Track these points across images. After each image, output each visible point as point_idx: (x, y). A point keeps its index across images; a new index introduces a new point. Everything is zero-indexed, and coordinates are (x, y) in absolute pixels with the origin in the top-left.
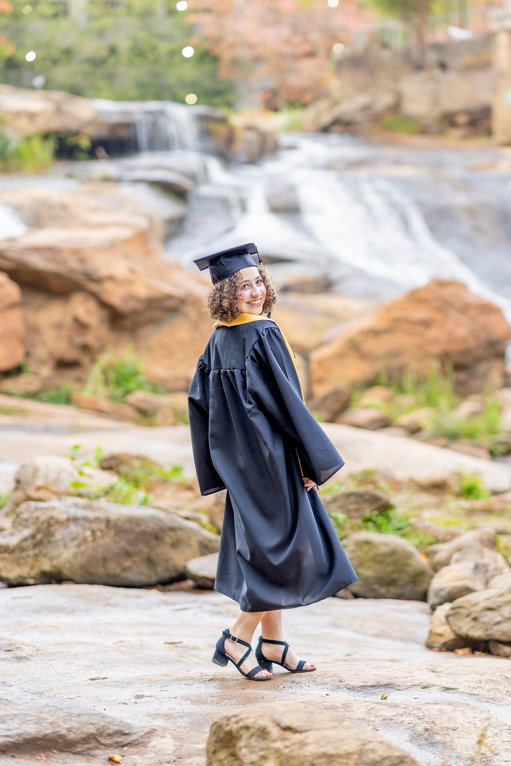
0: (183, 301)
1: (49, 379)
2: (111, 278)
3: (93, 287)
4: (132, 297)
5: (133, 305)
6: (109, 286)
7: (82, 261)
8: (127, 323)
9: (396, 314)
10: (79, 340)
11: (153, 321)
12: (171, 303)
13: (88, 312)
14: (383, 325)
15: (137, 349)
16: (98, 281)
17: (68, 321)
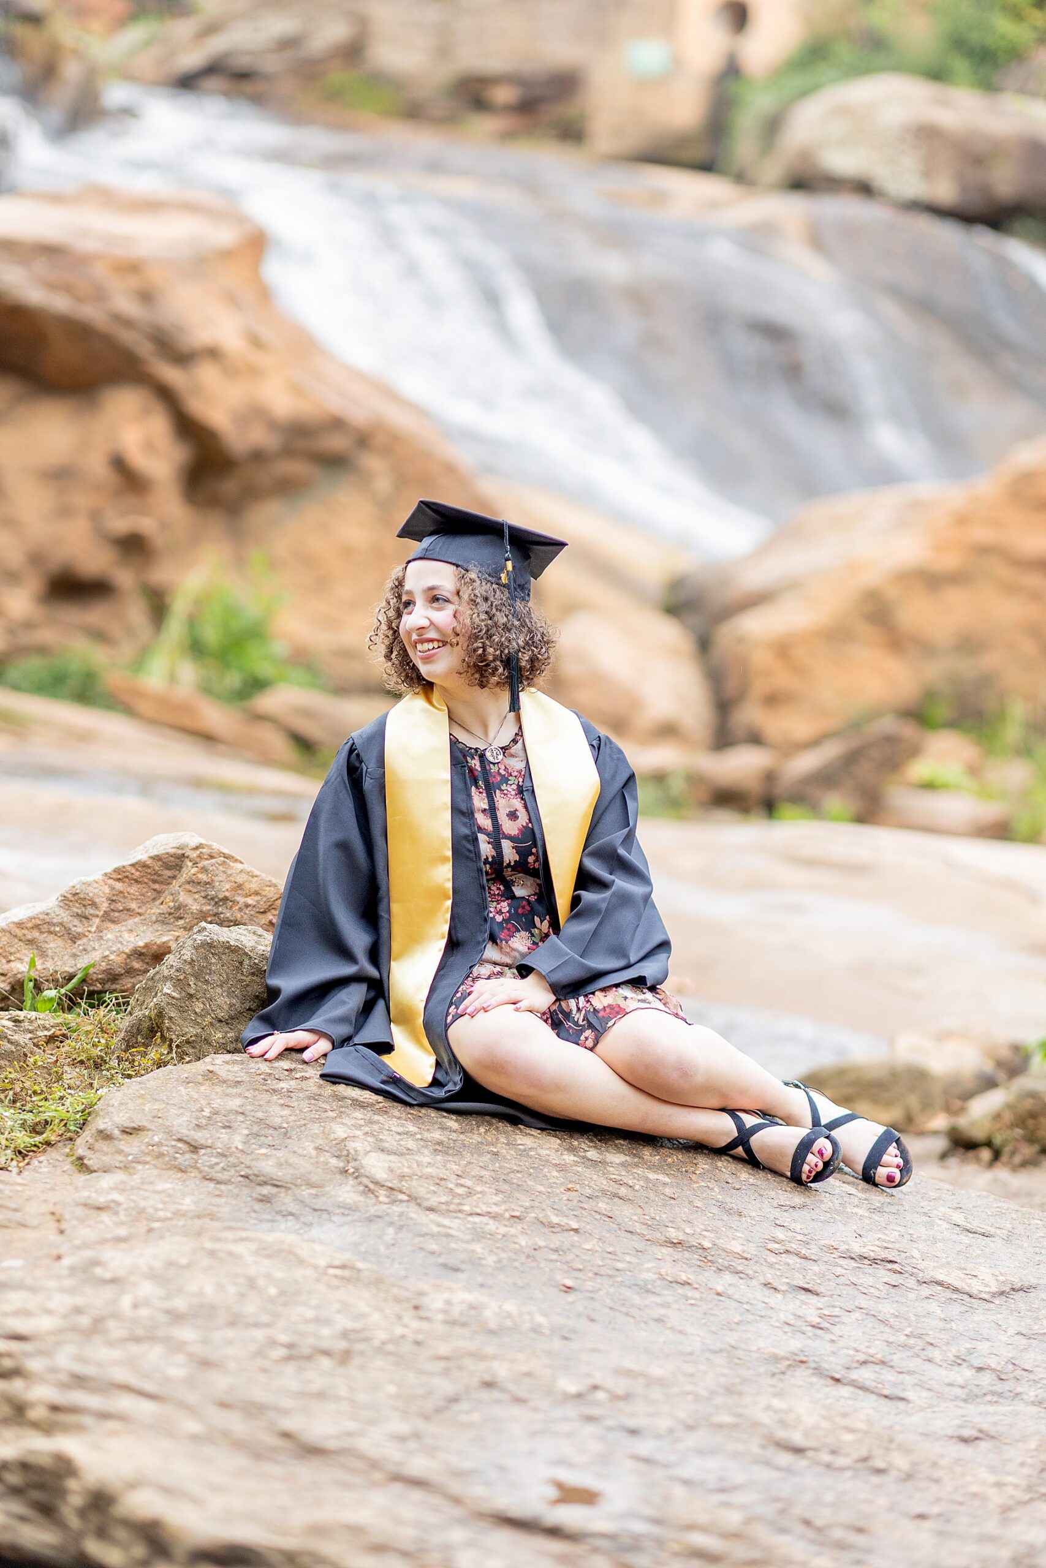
0: (363, 440)
1: (29, 625)
2: (213, 353)
3: (171, 374)
4: (256, 413)
5: (258, 437)
6: (207, 374)
7: (146, 297)
8: (229, 487)
9: (982, 534)
10: (121, 524)
11: (287, 488)
12: (336, 443)
13: (149, 446)
14: (950, 561)
15: (240, 561)
16: (183, 358)
17: (97, 467)
